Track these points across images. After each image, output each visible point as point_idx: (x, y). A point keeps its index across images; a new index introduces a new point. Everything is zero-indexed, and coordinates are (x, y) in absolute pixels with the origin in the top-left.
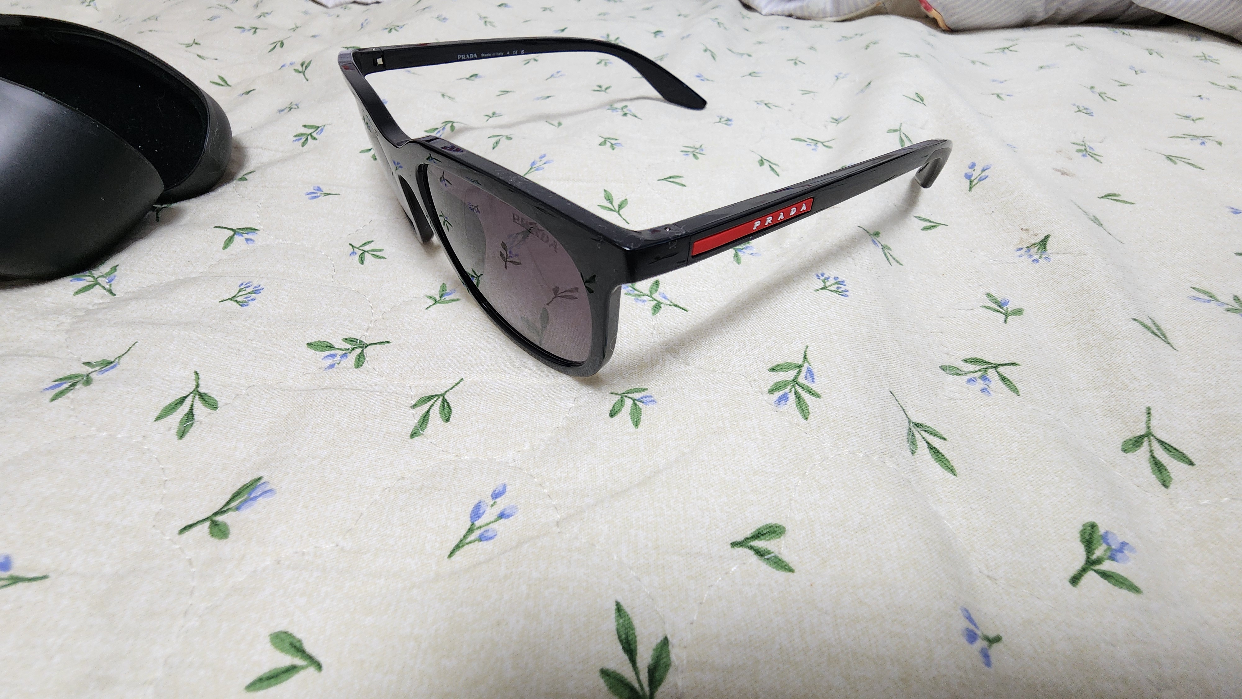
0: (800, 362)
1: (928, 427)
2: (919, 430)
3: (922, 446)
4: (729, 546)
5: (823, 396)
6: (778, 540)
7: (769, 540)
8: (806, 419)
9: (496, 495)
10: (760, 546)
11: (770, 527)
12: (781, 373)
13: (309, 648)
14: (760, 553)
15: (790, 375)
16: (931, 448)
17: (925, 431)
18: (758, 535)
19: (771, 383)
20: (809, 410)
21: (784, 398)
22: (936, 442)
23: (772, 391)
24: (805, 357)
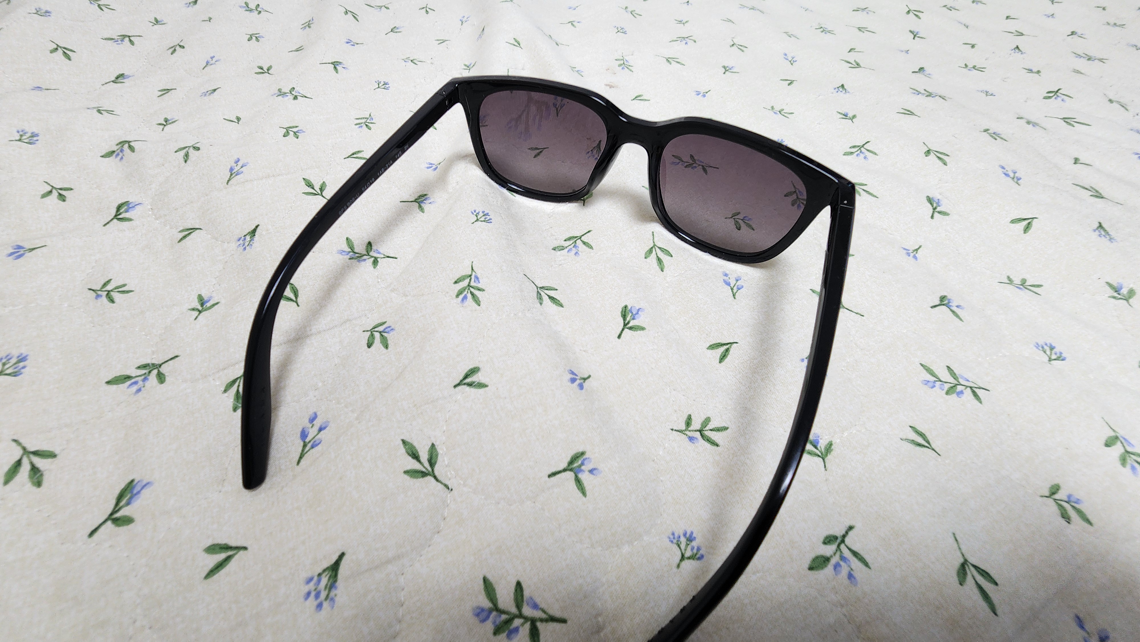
0: (470, 273)
1: (548, 287)
2: (543, 290)
3: (545, 298)
4: (453, 388)
5: (486, 289)
6: (477, 374)
7: (473, 376)
8: (479, 305)
9: (312, 420)
10: (469, 381)
11: (472, 370)
12: (461, 283)
13: (233, 544)
14: (470, 385)
15: (465, 283)
16: (550, 298)
17: (546, 289)
18: (466, 376)
19: (456, 292)
20: (480, 300)
21: (465, 297)
22: (552, 293)
23: (457, 296)
24: (472, 269)
